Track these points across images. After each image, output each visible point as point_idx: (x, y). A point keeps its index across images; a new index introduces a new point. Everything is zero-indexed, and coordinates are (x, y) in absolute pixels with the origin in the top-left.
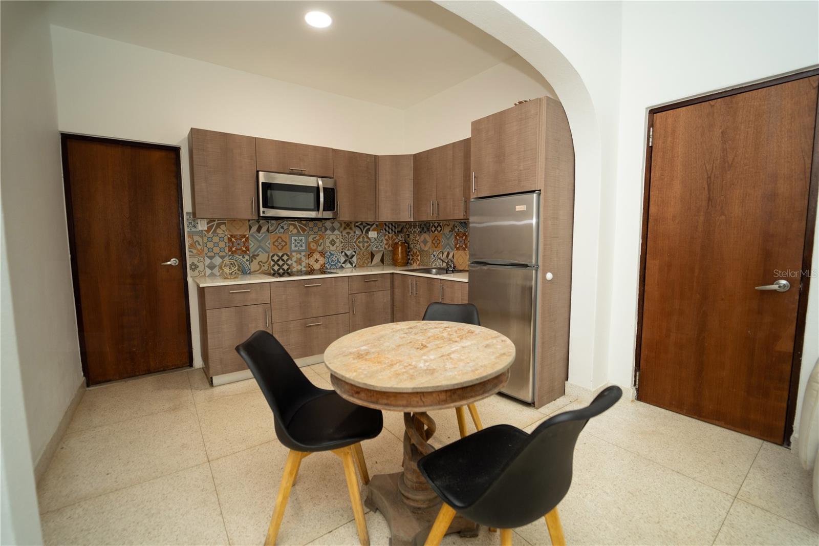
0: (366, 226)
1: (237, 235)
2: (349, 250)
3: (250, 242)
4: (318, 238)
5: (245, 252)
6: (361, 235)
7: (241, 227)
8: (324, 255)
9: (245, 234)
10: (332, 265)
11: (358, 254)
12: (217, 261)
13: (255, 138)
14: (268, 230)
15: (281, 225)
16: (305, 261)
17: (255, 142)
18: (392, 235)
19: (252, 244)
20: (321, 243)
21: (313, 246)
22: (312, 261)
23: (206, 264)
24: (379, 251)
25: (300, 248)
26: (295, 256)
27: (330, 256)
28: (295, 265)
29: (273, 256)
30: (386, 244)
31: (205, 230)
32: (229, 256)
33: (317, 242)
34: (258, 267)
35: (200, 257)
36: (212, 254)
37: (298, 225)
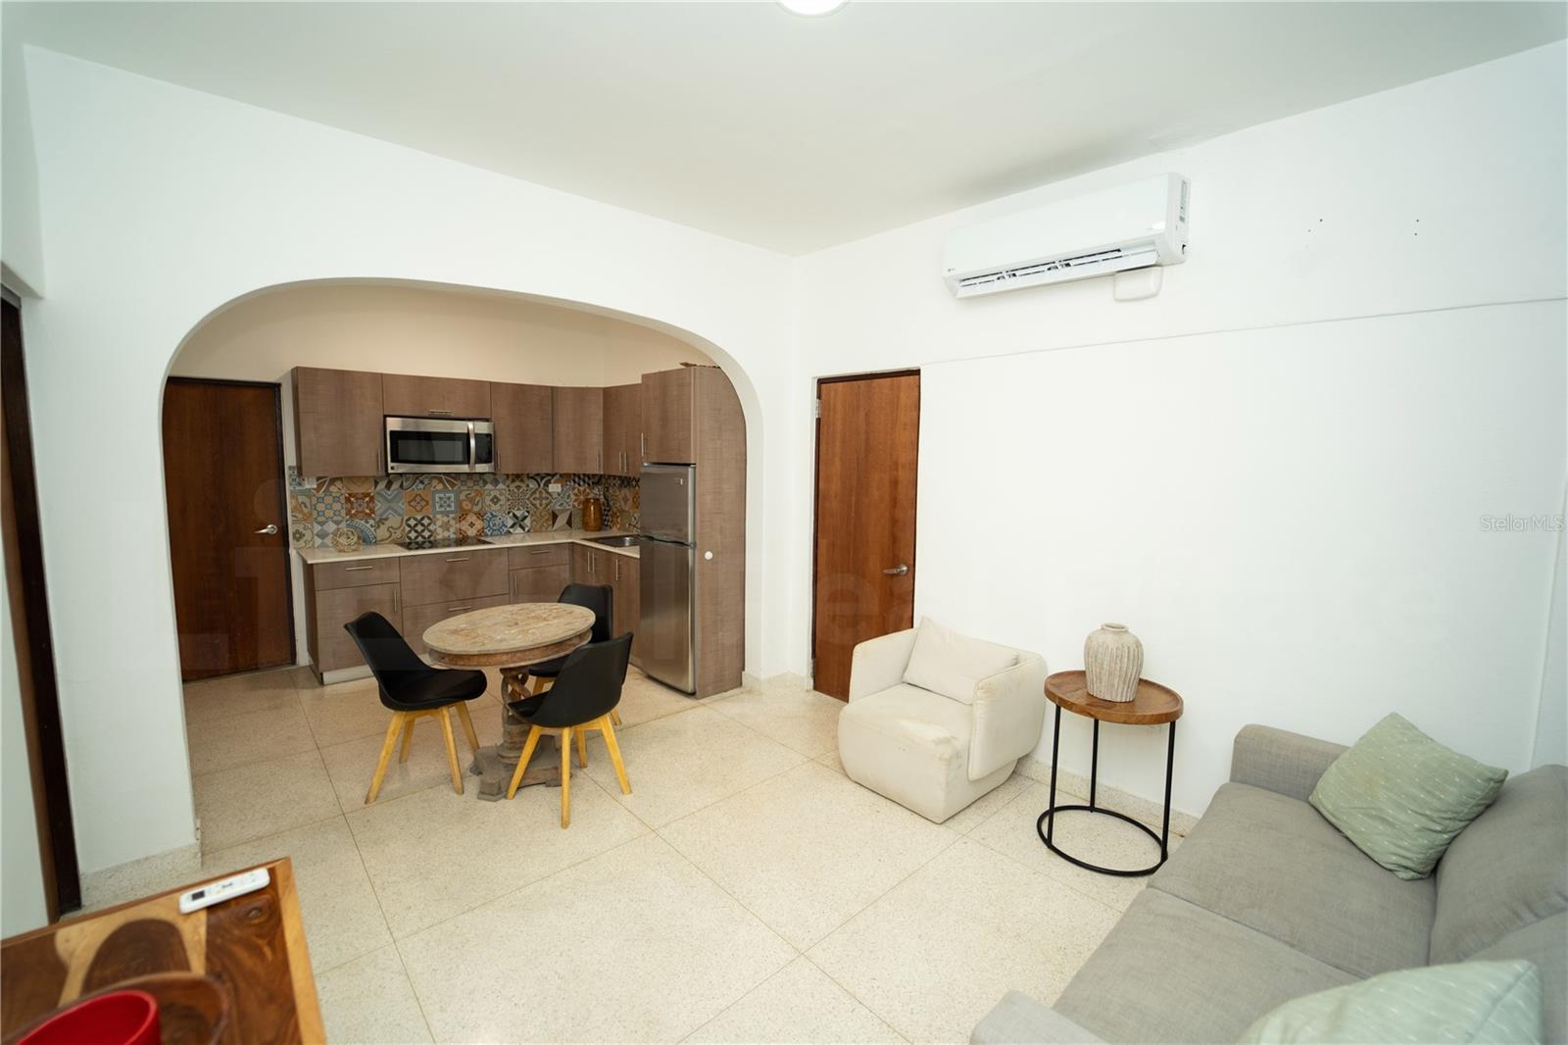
0: (544, 477)
1: (358, 493)
2: (519, 509)
3: (376, 502)
4: (473, 494)
5: (369, 515)
6: (537, 489)
7: (363, 484)
8: (482, 516)
9: (369, 492)
10: (493, 532)
11: (533, 515)
12: (331, 527)
13: (382, 374)
14: (401, 486)
15: (420, 478)
16: (454, 526)
17: (381, 381)
18: (584, 488)
19: (379, 506)
20: (478, 501)
21: (466, 505)
22: (464, 526)
23: (315, 532)
24: (563, 511)
25: (448, 509)
26: (441, 519)
27: (491, 518)
28: (439, 530)
29: (409, 519)
30: (576, 500)
31: (313, 489)
32: (347, 521)
33: (472, 501)
34: (387, 535)
35: (307, 523)
36: (323, 519)
37: (445, 478)
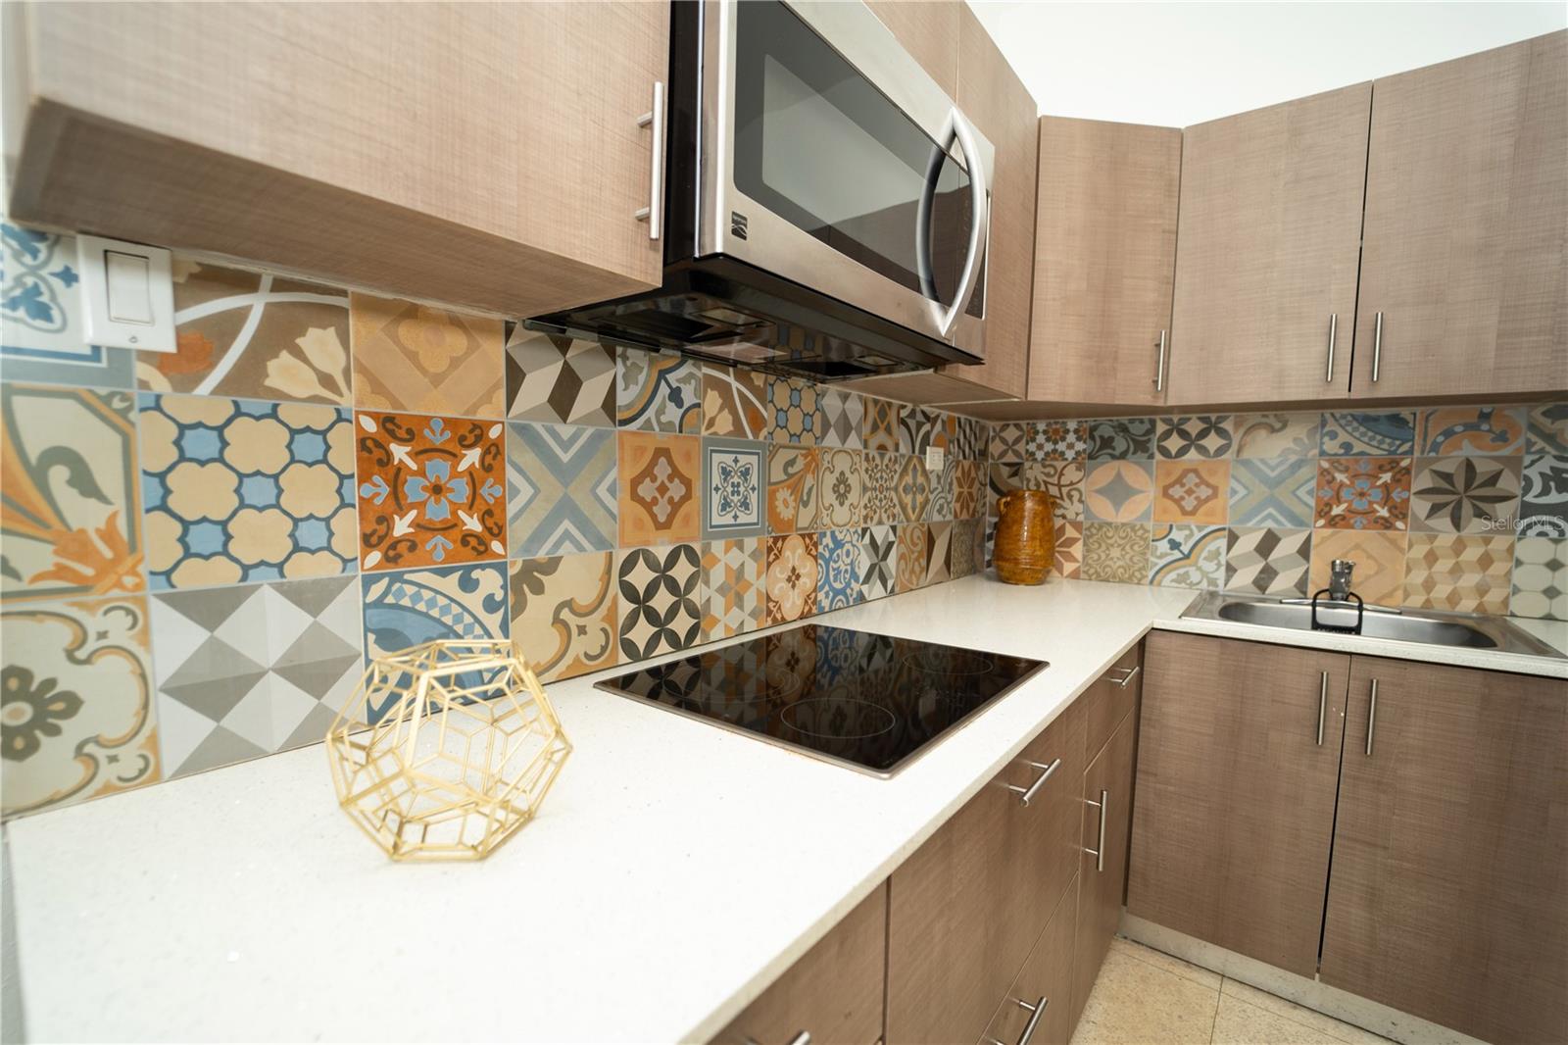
0: (922, 424)
1: (426, 420)
2: (880, 521)
3: (511, 474)
4: (800, 463)
5: (478, 546)
6: (910, 459)
7: (456, 365)
8: (816, 545)
9: (483, 415)
10: (837, 592)
11: (901, 541)
12: (268, 629)
14: (609, 404)
15: (672, 379)
16: (755, 585)
18: (968, 464)
19: (522, 493)
20: (810, 490)
21: (785, 504)
22: (777, 582)
23: (163, 669)
24: (944, 526)
25: (743, 518)
26: (724, 558)
27: (832, 552)
28: (718, 605)
29: (629, 565)
30: (958, 498)
32: (368, 582)
33: (796, 486)
34: (553, 641)
35: (90, 608)
36: (221, 574)
37: (738, 390)
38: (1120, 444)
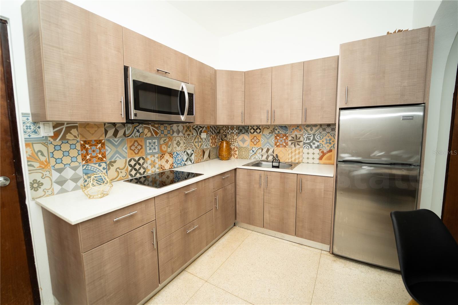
0: (200, 129)
1: (91, 140)
2: (189, 149)
3: (106, 147)
4: (167, 140)
5: (101, 159)
6: (197, 136)
7: (96, 131)
8: (172, 155)
9: (101, 139)
10: (178, 164)
11: (195, 153)
12: (69, 173)
14: (124, 134)
15: (137, 128)
16: (157, 163)
17: (121, 32)
18: (214, 135)
19: (109, 150)
20: (170, 145)
21: (164, 148)
22: (163, 162)
23: (54, 179)
24: (207, 149)
25: (154, 151)
26: (150, 159)
27: (176, 156)
28: (150, 167)
29: (130, 161)
30: (211, 143)
31: (50, 137)
32: (83, 166)
33: (167, 144)
34: (116, 174)
35: (44, 171)
36: (61, 166)
37: (152, 128)
38: (243, 131)
